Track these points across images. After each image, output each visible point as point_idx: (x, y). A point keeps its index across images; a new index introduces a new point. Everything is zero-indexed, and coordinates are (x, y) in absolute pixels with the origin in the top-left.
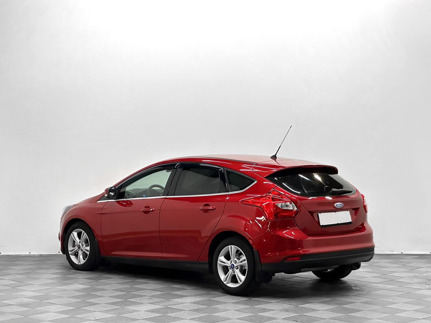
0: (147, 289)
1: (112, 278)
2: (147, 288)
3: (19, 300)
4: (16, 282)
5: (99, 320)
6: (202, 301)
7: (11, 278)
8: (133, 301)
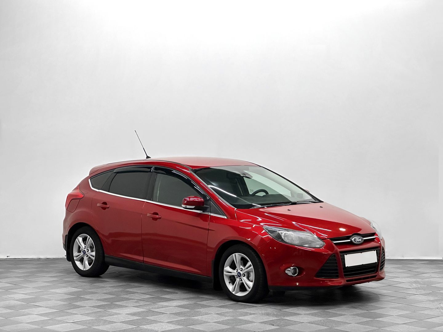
0: (137, 293)
1: (108, 281)
2: (139, 291)
3: (7, 303)
4: (13, 285)
5: (76, 323)
6: (188, 304)
7: (8, 281)
8: (119, 304)
